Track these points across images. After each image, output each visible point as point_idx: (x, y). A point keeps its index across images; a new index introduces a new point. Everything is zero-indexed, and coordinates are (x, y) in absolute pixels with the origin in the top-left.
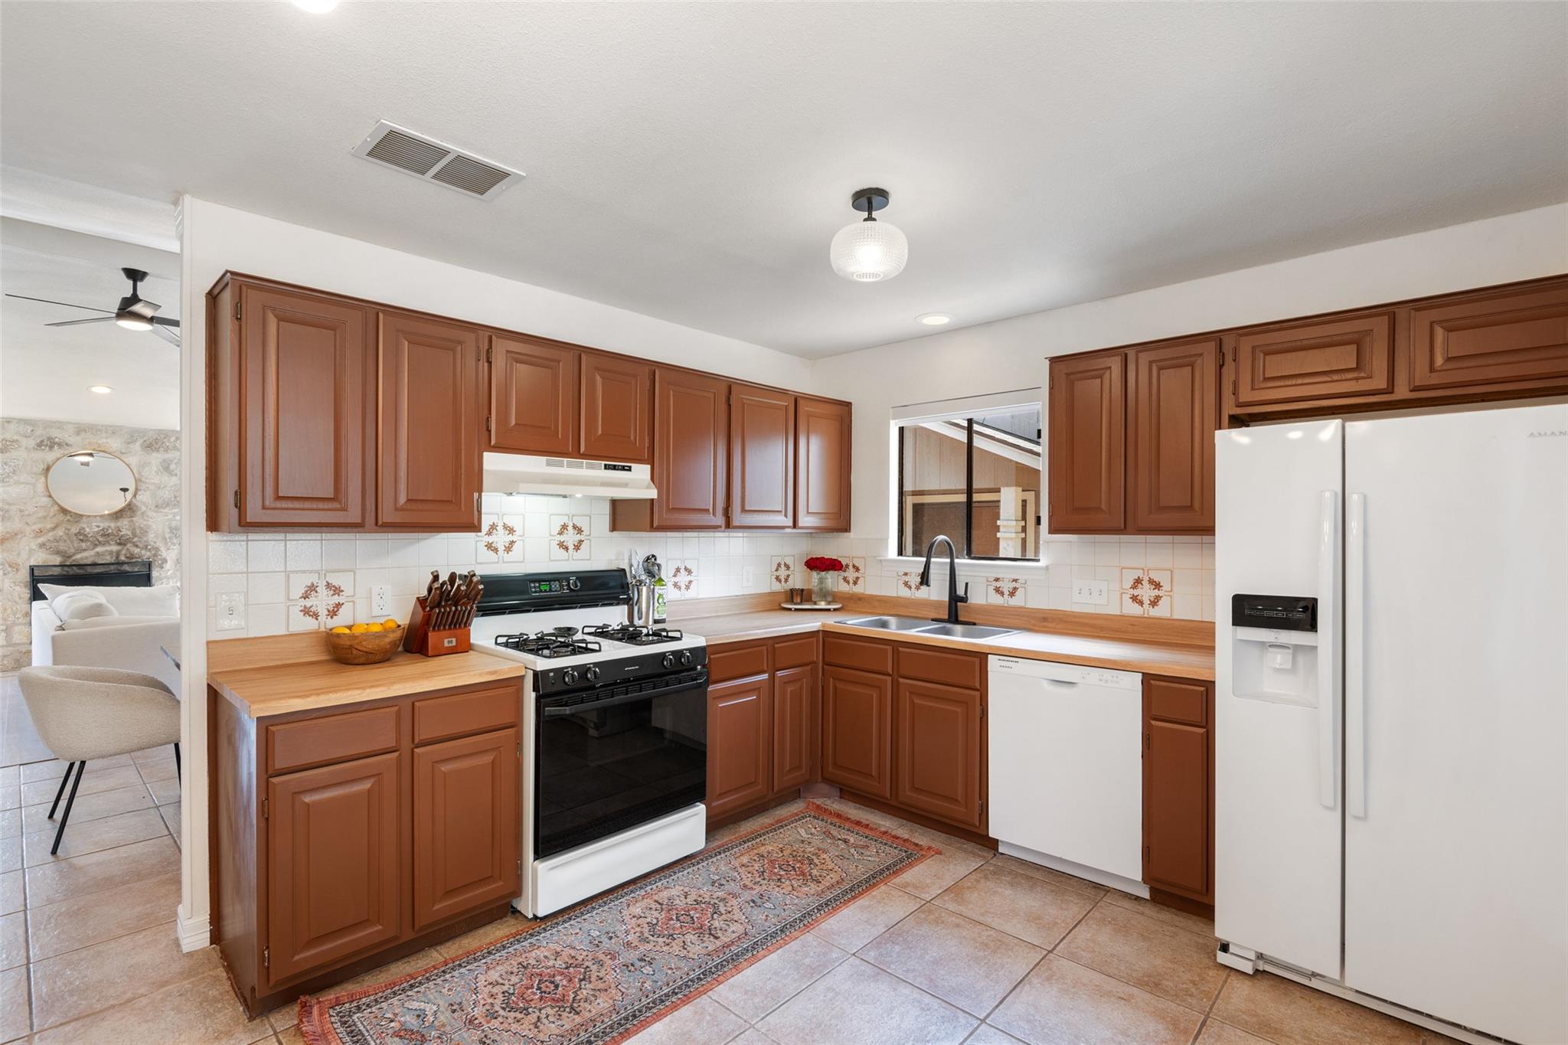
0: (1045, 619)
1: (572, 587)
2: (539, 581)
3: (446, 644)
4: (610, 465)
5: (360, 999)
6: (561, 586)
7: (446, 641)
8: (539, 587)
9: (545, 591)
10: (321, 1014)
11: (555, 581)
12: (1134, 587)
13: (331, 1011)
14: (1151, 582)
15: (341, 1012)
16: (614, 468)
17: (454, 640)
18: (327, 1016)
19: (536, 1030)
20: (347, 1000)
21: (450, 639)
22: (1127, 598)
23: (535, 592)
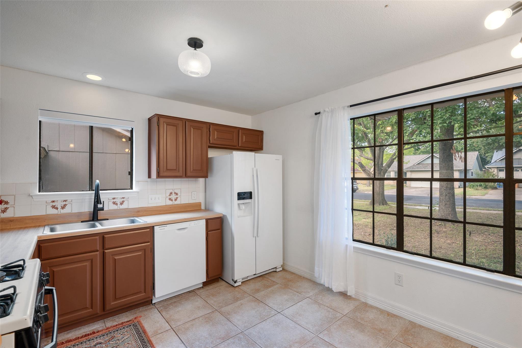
0: (138, 211)
12: (170, 195)
14: (175, 193)
22: (167, 199)
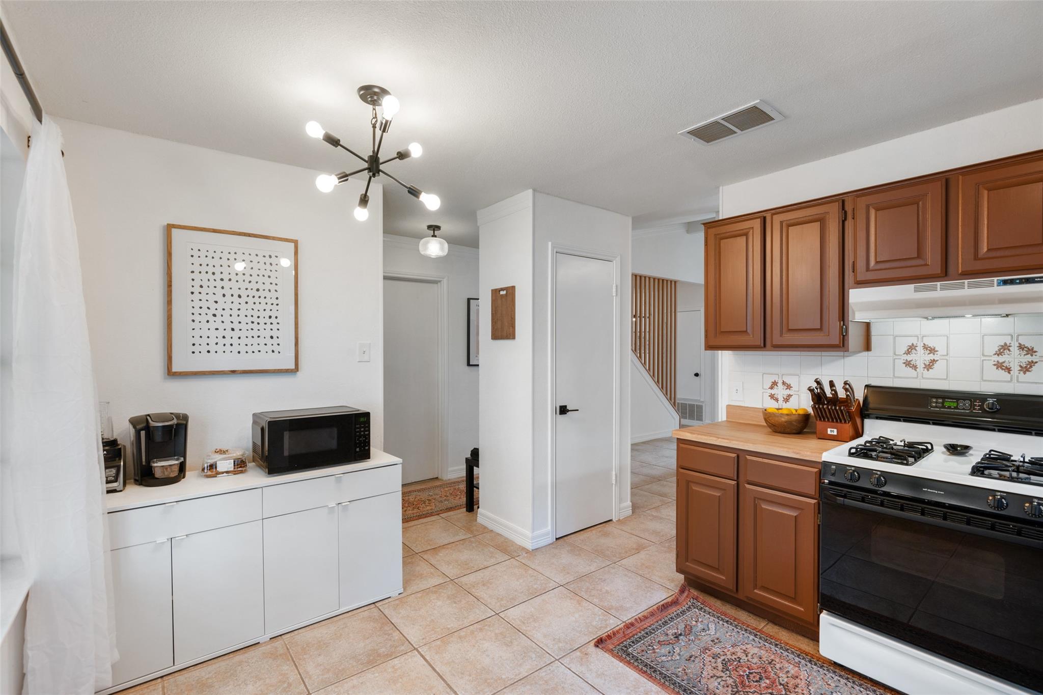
1: (985, 407)
2: (944, 398)
3: (829, 432)
4: (1007, 280)
5: (706, 606)
6: (972, 406)
7: (829, 430)
8: (943, 403)
9: (949, 407)
10: (687, 597)
11: (964, 400)
13: (692, 599)
15: (694, 603)
16: (1012, 282)
17: (835, 430)
18: (689, 600)
19: (709, 677)
20: (701, 601)
21: (832, 429)
23: (936, 407)
